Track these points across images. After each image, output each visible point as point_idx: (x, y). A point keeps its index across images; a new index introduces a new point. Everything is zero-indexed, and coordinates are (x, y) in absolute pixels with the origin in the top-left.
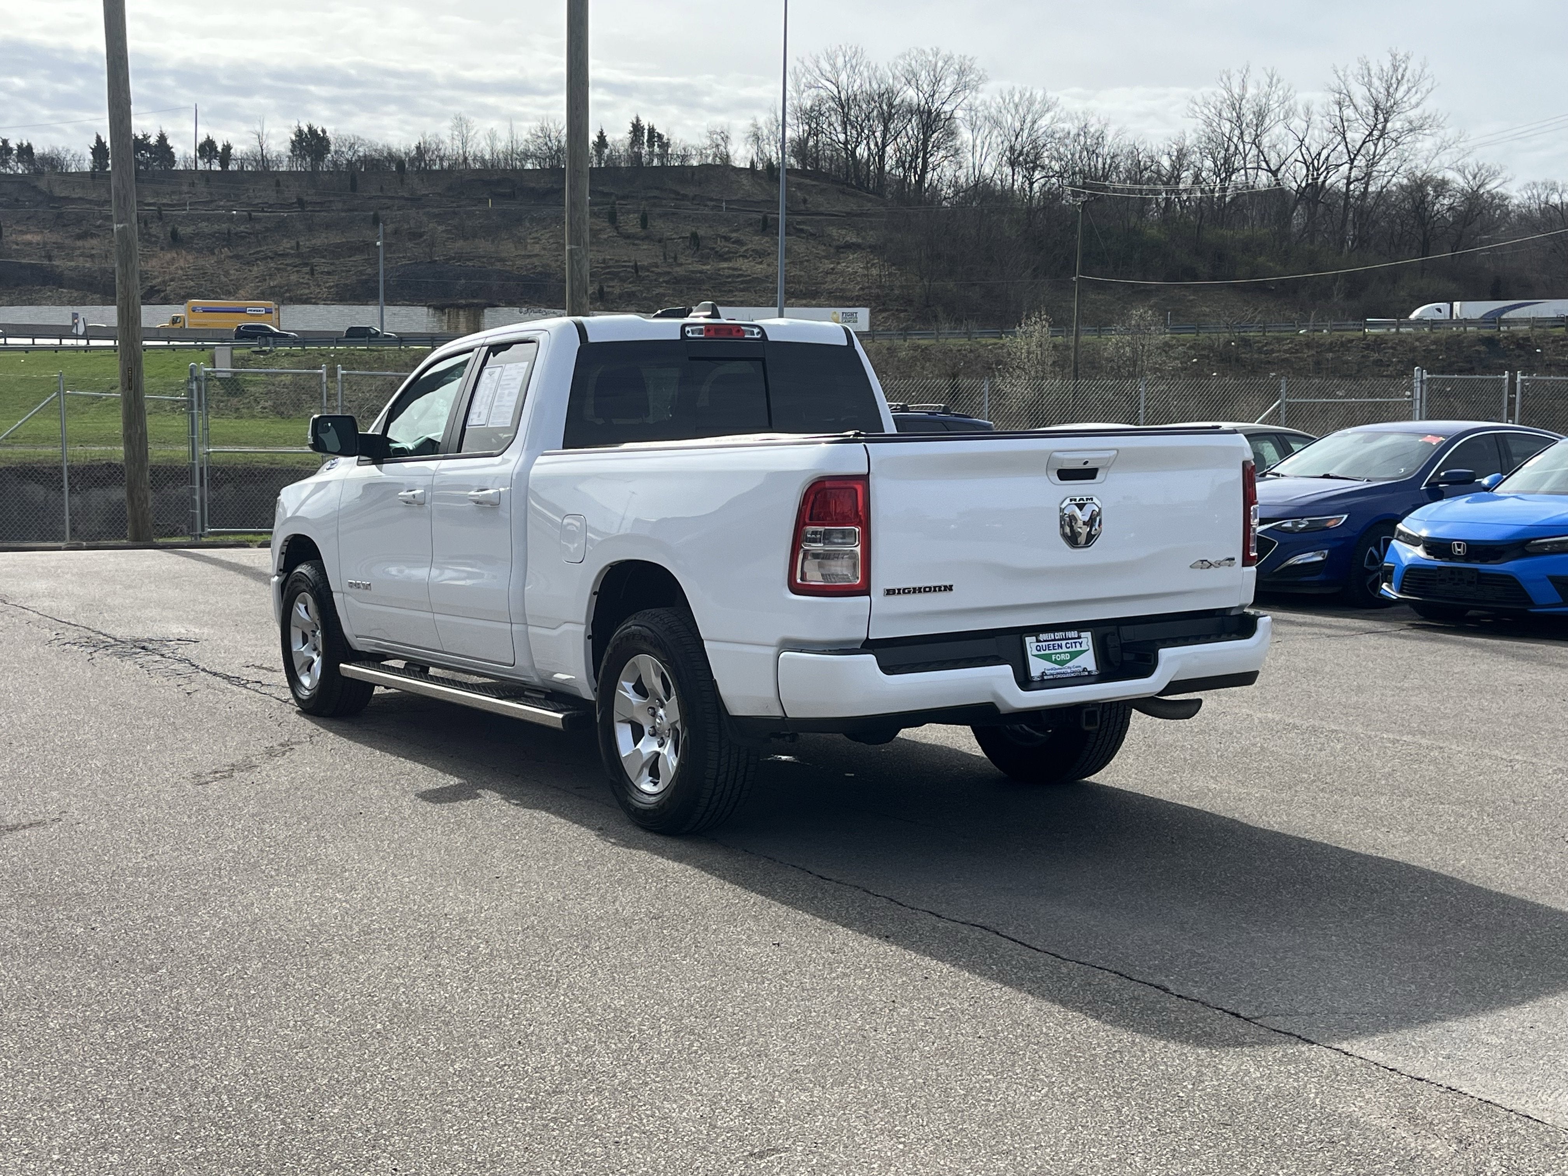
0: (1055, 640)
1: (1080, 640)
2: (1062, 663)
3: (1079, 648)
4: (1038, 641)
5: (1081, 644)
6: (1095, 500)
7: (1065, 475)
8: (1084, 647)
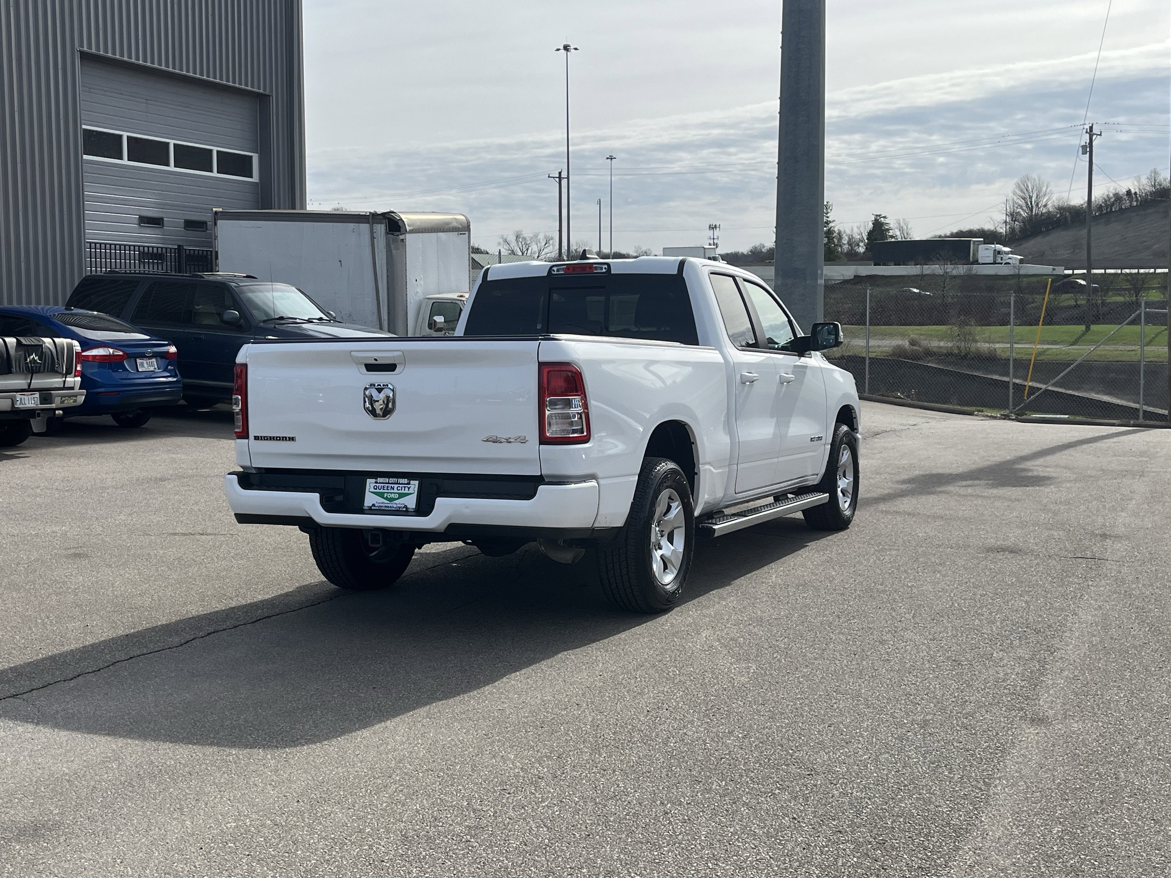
0: (389, 483)
1: (409, 486)
2: (391, 500)
3: (406, 491)
4: (376, 483)
5: (409, 488)
6: (390, 386)
7: (371, 367)
8: (411, 491)
